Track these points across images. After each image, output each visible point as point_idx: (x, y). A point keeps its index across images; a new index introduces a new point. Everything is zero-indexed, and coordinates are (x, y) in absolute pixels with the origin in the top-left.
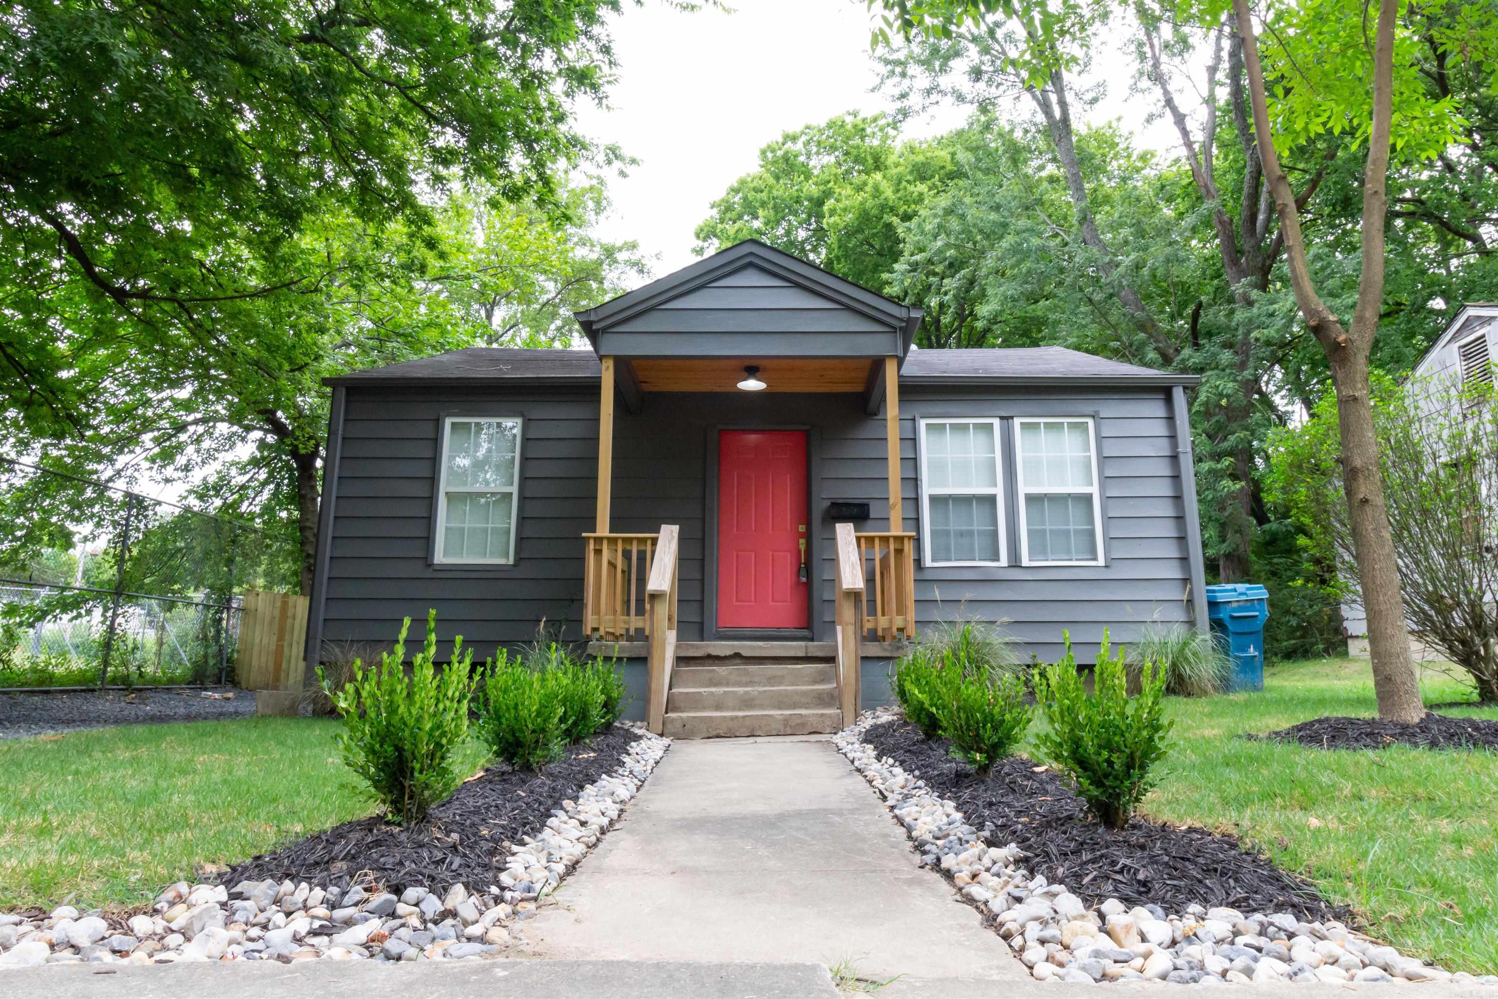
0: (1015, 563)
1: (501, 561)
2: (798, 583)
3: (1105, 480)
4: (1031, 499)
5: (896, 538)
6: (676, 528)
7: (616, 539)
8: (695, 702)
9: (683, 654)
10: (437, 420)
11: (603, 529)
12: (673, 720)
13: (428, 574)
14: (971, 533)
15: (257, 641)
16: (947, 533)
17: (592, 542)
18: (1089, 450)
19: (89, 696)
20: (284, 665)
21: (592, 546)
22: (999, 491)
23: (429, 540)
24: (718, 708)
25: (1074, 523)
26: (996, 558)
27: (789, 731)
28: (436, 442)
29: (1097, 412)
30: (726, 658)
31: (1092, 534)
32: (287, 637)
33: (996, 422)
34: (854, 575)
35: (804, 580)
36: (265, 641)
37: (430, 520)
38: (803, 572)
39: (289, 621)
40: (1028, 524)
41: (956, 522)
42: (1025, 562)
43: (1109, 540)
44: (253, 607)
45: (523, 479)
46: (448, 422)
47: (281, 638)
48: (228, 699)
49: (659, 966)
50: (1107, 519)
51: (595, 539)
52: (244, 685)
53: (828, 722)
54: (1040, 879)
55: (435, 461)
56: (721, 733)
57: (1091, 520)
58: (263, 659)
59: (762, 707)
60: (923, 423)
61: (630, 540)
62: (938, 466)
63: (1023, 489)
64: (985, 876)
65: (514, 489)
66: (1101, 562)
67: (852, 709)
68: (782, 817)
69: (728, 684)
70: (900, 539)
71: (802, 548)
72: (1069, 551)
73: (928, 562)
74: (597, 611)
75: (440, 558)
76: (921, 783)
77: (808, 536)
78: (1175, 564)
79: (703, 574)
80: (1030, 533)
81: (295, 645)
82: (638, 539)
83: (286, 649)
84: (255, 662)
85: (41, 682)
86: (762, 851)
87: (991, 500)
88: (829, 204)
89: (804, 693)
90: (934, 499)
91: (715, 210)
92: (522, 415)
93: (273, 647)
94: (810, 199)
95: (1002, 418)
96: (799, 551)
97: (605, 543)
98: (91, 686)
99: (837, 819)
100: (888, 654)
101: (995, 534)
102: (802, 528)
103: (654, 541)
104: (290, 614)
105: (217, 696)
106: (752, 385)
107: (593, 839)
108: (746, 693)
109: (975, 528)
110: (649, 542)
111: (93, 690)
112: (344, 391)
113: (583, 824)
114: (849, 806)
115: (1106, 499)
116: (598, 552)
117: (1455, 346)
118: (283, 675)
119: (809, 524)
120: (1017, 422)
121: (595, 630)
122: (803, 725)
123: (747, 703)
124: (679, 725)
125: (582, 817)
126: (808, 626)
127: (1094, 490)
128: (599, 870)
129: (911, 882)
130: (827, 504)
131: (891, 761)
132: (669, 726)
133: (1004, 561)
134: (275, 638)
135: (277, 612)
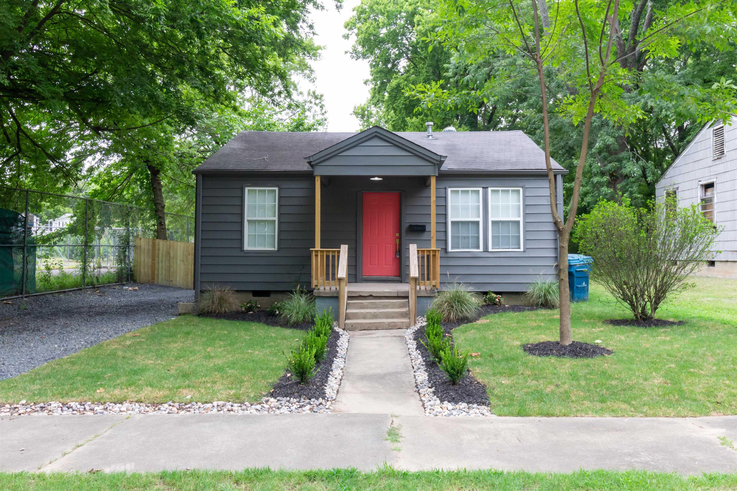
0: (486, 250)
1: (272, 249)
2: (396, 258)
3: (526, 215)
4: (494, 222)
5: (433, 250)
6: (346, 246)
7: (323, 251)
8: (356, 316)
9: (350, 295)
10: (242, 188)
11: (318, 247)
12: (348, 324)
13: (242, 254)
14: (468, 237)
15: (142, 260)
16: (458, 237)
17: (314, 252)
18: (519, 202)
19: (80, 292)
20: (156, 272)
21: (314, 254)
22: (481, 220)
23: (241, 240)
24: (364, 318)
25: (512, 233)
26: (478, 247)
27: (390, 328)
28: (242, 198)
29: (524, 186)
30: (366, 297)
31: (519, 237)
32: (156, 259)
33: (481, 190)
34: (415, 270)
35: (398, 256)
36: (146, 261)
37: (241, 232)
38: (398, 253)
39: (157, 252)
40: (492, 233)
41: (462, 232)
42: (490, 249)
43: (526, 240)
44: (139, 245)
45: (280, 214)
46: (247, 189)
47: (153, 259)
48: (136, 290)
49: (363, 414)
50: (525, 231)
51: (315, 251)
52: (138, 281)
53: (404, 325)
54: (435, 396)
55: (242, 206)
56: (366, 328)
57: (519, 232)
58: (146, 270)
59: (381, 318)
60: (449, 190)
61: (329, 251)
62: (455, 208)
63: (491, 219)
64: (426, 395)
65: (276, 219)
66: (522, 249)
67: (413, 320)
68: (385, 375)
69: (367, 308)
70: (435, 251)
71: (398, 243)
72: (509, 245)
73: (450, 249)
74: (317, 279)
75: (247, 247)
76: (424, 363)
77: (400, 238)
78: (553, 250)
79: (356, 263)
80: (493, 237)
81: (160, 263)
82: (332, 251)
83: (156, 264)
84: (142, 270)
85: (61, 288)
86: (380, 387)
87: (477, 223)
88: (417, 18)
89: (396, 313)
90: (453, 223)
91: (355, 12)
92: (278, 186)
93: (150, 263)
94: (407, 12)
95: (483, 188)
96: (396, 244)
97: (319, 252)
98: (80, 288)
99: (399, 376)
100: (429, 295)
101: (478, 238)
102: (397, 235)
103: (339, 252)
104: (157, 248)
105: (130, 288)
106: (376, 179)
107: (339, 383)
108: (375, 313)
109: (470, 235)
110: (336, 252)
111: (81, 289)
112: (201, 176)
113: (336, 378)
114: (403, 371)
115: (525, 223)
116: (317, 256)
117: (711, 129)
118: (156, 276)
119: (400, 232)
120: (490, 189)
121: (317, 286)
122: (396, 326)
123: (375, 316)
124: (350, 326)
125: (335, 376)
126: (400, 275)
127: (521, 219)
128: (344, 392)
129: (411, 396)
130: (408, 225)
131: (419, 352)
132: (347, 326)
133: (481, 249)
134: (150, 260)
135: (150, 247)
